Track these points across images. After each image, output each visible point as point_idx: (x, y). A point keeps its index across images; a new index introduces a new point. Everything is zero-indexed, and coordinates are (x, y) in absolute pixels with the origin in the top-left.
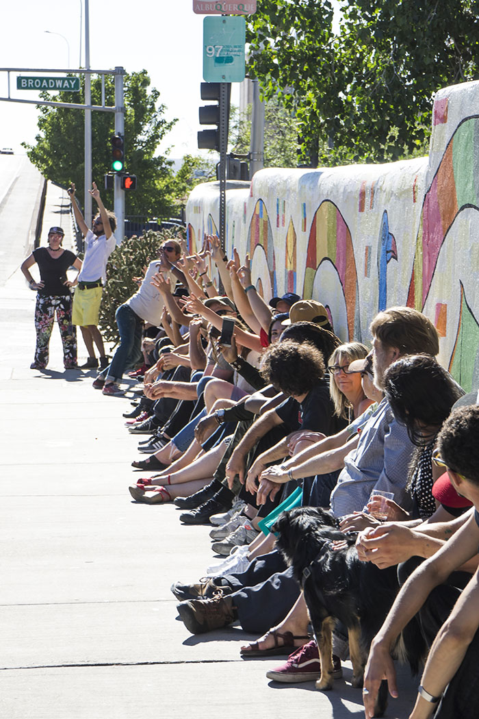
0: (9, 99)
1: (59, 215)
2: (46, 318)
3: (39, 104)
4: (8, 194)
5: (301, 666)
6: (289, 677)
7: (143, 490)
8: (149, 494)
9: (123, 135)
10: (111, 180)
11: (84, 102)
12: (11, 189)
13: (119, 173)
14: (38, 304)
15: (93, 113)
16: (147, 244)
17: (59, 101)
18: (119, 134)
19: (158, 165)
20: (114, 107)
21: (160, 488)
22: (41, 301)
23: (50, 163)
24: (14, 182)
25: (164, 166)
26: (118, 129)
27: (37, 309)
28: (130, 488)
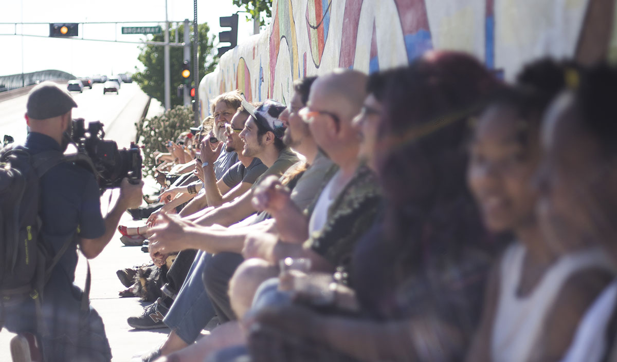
9: (189, 61)
10: (182, 91)
11: (164, 42)
18: (187, 61)
20: (183, 44)
23: (146, 82)
26: (187, 57)
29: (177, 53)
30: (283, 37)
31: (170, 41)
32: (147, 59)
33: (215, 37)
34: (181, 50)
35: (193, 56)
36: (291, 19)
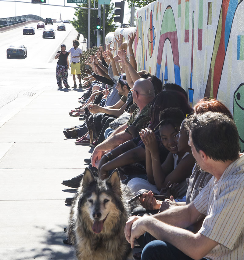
0: (65, 6)
1: (83, 43)
2: (59, 71)
3: (75, 8)
4: (67, 36)
5: (82, 141)
6: (79, 143)
7: (72, 113)
8: (73, 114)
9: (100, 17)
10: (96, 32)
11: (88, 7)
12: (68, 35)
13: (99, 30)
14: (57, 67)
15: (92, 11)
16: (94, 50)
17: (82, 7)
18: (99, 17)
19: (113, 27)
20: (98, 9)
21: (76, 112)
22: (58, 66)
23: (78, 26)
24: (70, 33)
25: (115, 27)
26: (99, 15)
27: (57, 68)
28: (69, 113)
29: (94, 13)
30: (140, 38)
31: (92, 7)
32: (80, 14)
33: (113, 4)
34: (97, 11)
35: (102, 14)
36: (143, 33)
